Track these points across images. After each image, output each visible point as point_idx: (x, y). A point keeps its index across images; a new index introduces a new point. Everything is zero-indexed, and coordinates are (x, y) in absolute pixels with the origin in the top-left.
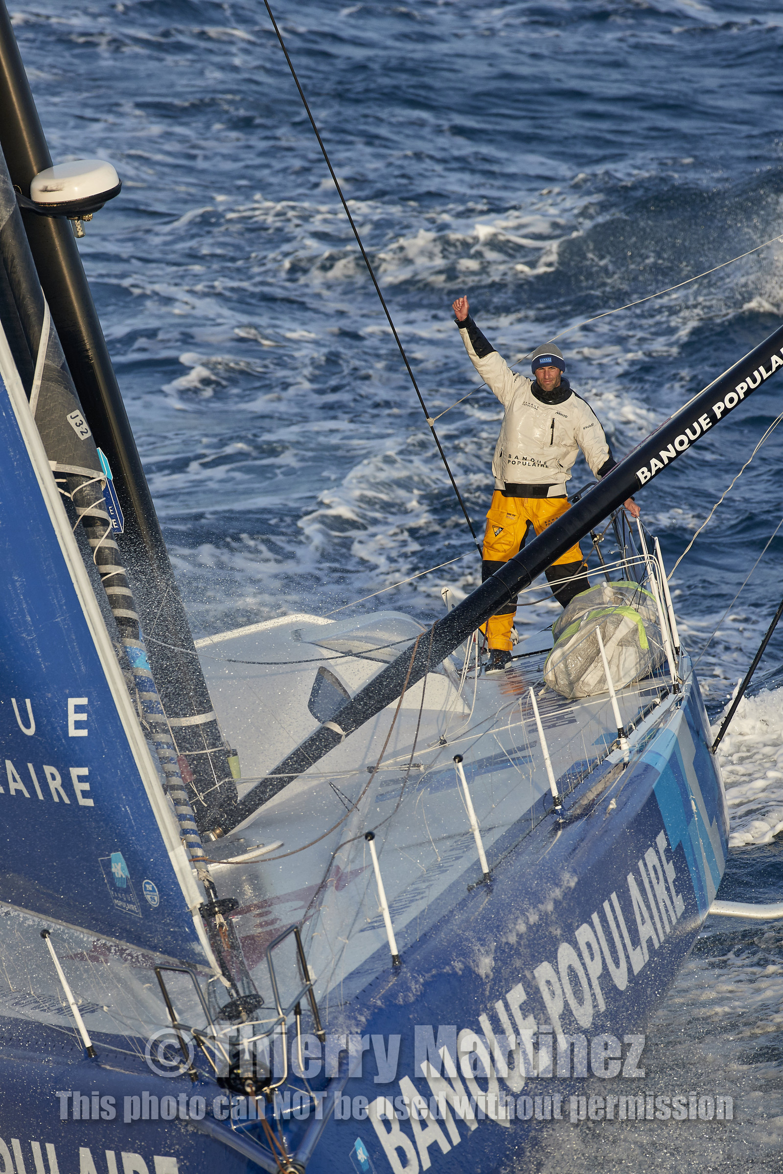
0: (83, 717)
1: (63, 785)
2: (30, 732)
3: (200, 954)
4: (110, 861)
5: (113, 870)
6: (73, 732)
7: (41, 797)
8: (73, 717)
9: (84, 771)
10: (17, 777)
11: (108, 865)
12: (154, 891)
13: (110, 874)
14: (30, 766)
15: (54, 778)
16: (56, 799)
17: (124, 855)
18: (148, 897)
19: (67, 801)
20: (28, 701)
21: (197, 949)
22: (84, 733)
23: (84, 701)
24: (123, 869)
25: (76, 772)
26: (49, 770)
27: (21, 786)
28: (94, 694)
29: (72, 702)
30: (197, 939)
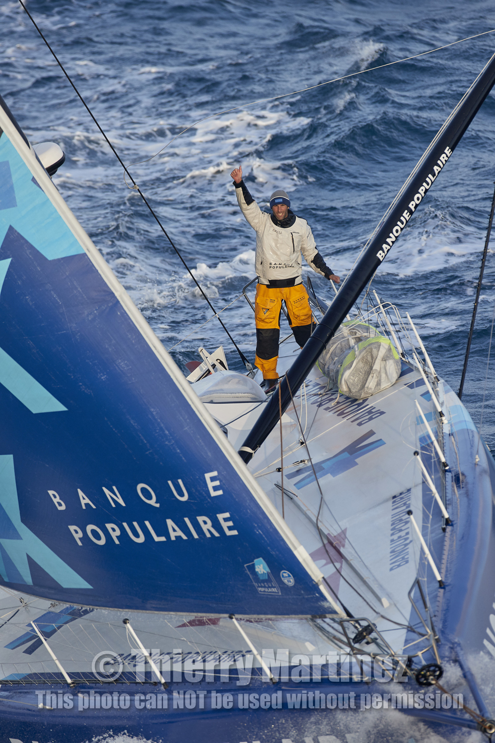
0: (217, 483)
1: (213, 526)
2: (185, 498)
3: (330, 608)
4: (254, 565)
5: (257, 570)
6: (213, 494)
7: (196, 536)
8: (211, 485)
9: (227, 515)
10: (176, 528)
11: (252, 568)
12: (289, 576)
13: (255, 573)
14: (187, 520)
15: (205, 523)
16: (208, 535)
17: (264, 559)
18: (285, 581)
19: (217, 534)
20: (180, 481)
21: (326, 605)
22: (220, 492)
23: (215, 474)
24: (264, 568)
25: (221, 517)
26: (200, 519)
27: (180, 533)
28: (221, 468)
29: (208, 476)
30: (325, 599)
